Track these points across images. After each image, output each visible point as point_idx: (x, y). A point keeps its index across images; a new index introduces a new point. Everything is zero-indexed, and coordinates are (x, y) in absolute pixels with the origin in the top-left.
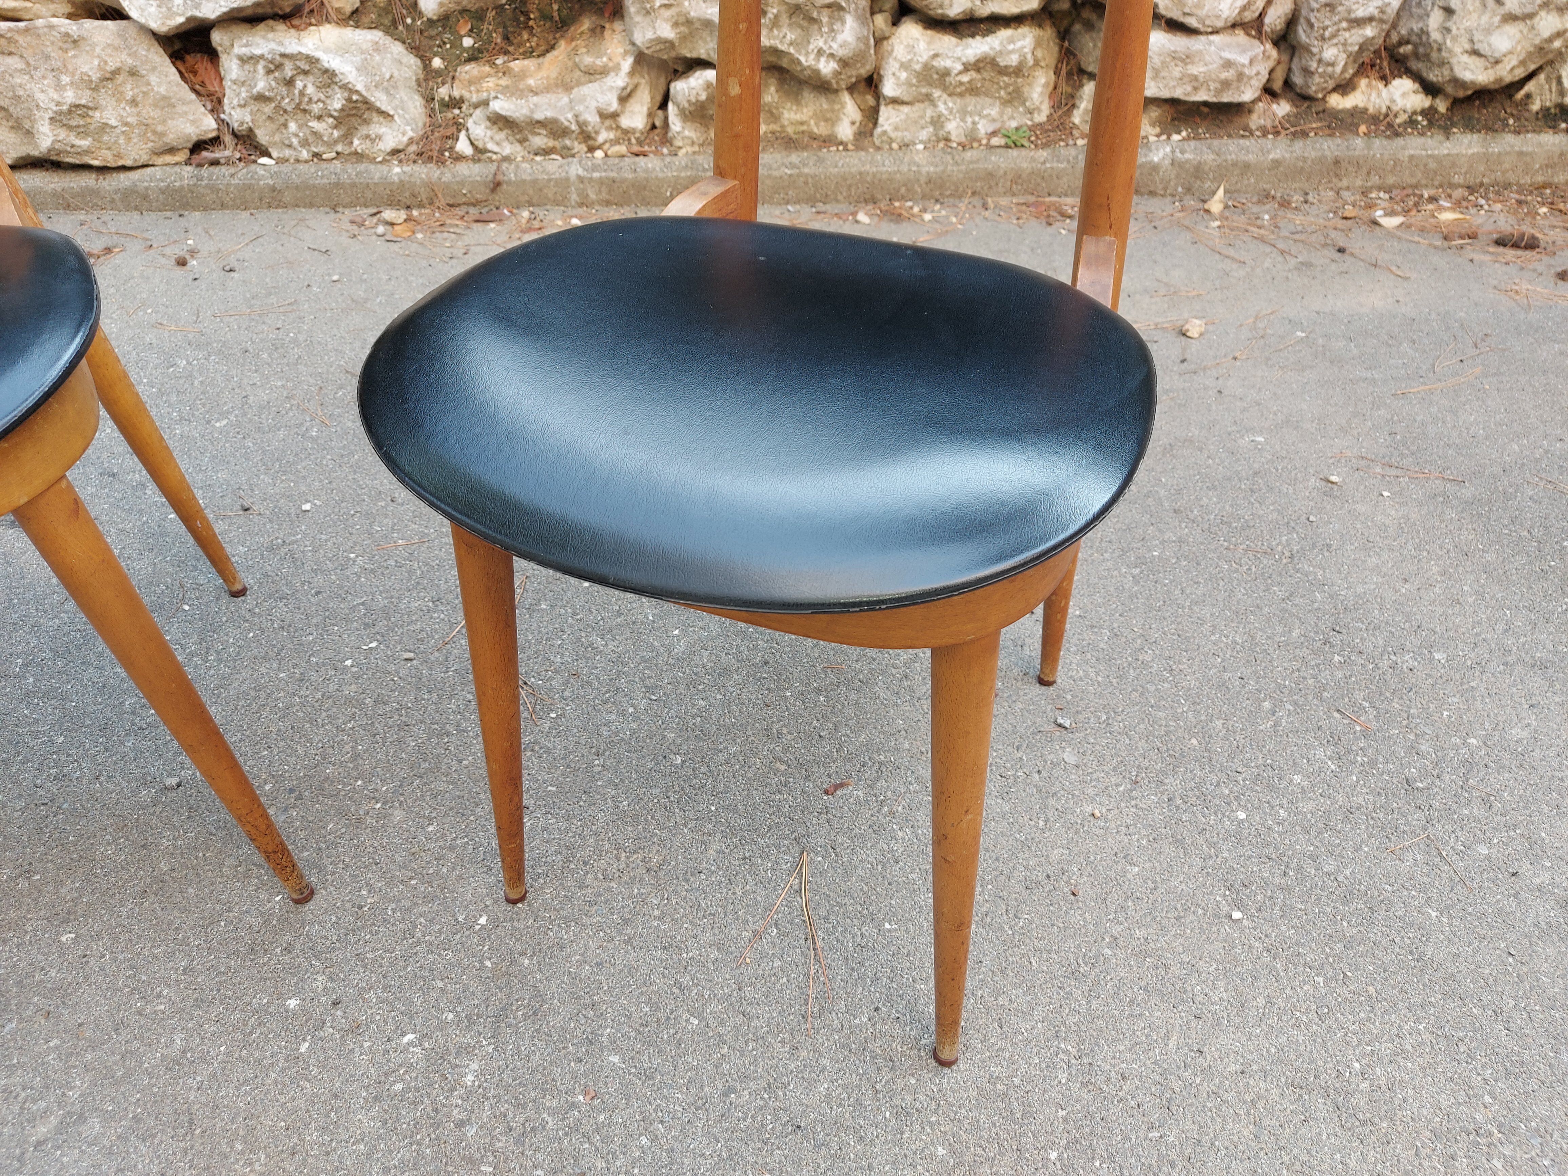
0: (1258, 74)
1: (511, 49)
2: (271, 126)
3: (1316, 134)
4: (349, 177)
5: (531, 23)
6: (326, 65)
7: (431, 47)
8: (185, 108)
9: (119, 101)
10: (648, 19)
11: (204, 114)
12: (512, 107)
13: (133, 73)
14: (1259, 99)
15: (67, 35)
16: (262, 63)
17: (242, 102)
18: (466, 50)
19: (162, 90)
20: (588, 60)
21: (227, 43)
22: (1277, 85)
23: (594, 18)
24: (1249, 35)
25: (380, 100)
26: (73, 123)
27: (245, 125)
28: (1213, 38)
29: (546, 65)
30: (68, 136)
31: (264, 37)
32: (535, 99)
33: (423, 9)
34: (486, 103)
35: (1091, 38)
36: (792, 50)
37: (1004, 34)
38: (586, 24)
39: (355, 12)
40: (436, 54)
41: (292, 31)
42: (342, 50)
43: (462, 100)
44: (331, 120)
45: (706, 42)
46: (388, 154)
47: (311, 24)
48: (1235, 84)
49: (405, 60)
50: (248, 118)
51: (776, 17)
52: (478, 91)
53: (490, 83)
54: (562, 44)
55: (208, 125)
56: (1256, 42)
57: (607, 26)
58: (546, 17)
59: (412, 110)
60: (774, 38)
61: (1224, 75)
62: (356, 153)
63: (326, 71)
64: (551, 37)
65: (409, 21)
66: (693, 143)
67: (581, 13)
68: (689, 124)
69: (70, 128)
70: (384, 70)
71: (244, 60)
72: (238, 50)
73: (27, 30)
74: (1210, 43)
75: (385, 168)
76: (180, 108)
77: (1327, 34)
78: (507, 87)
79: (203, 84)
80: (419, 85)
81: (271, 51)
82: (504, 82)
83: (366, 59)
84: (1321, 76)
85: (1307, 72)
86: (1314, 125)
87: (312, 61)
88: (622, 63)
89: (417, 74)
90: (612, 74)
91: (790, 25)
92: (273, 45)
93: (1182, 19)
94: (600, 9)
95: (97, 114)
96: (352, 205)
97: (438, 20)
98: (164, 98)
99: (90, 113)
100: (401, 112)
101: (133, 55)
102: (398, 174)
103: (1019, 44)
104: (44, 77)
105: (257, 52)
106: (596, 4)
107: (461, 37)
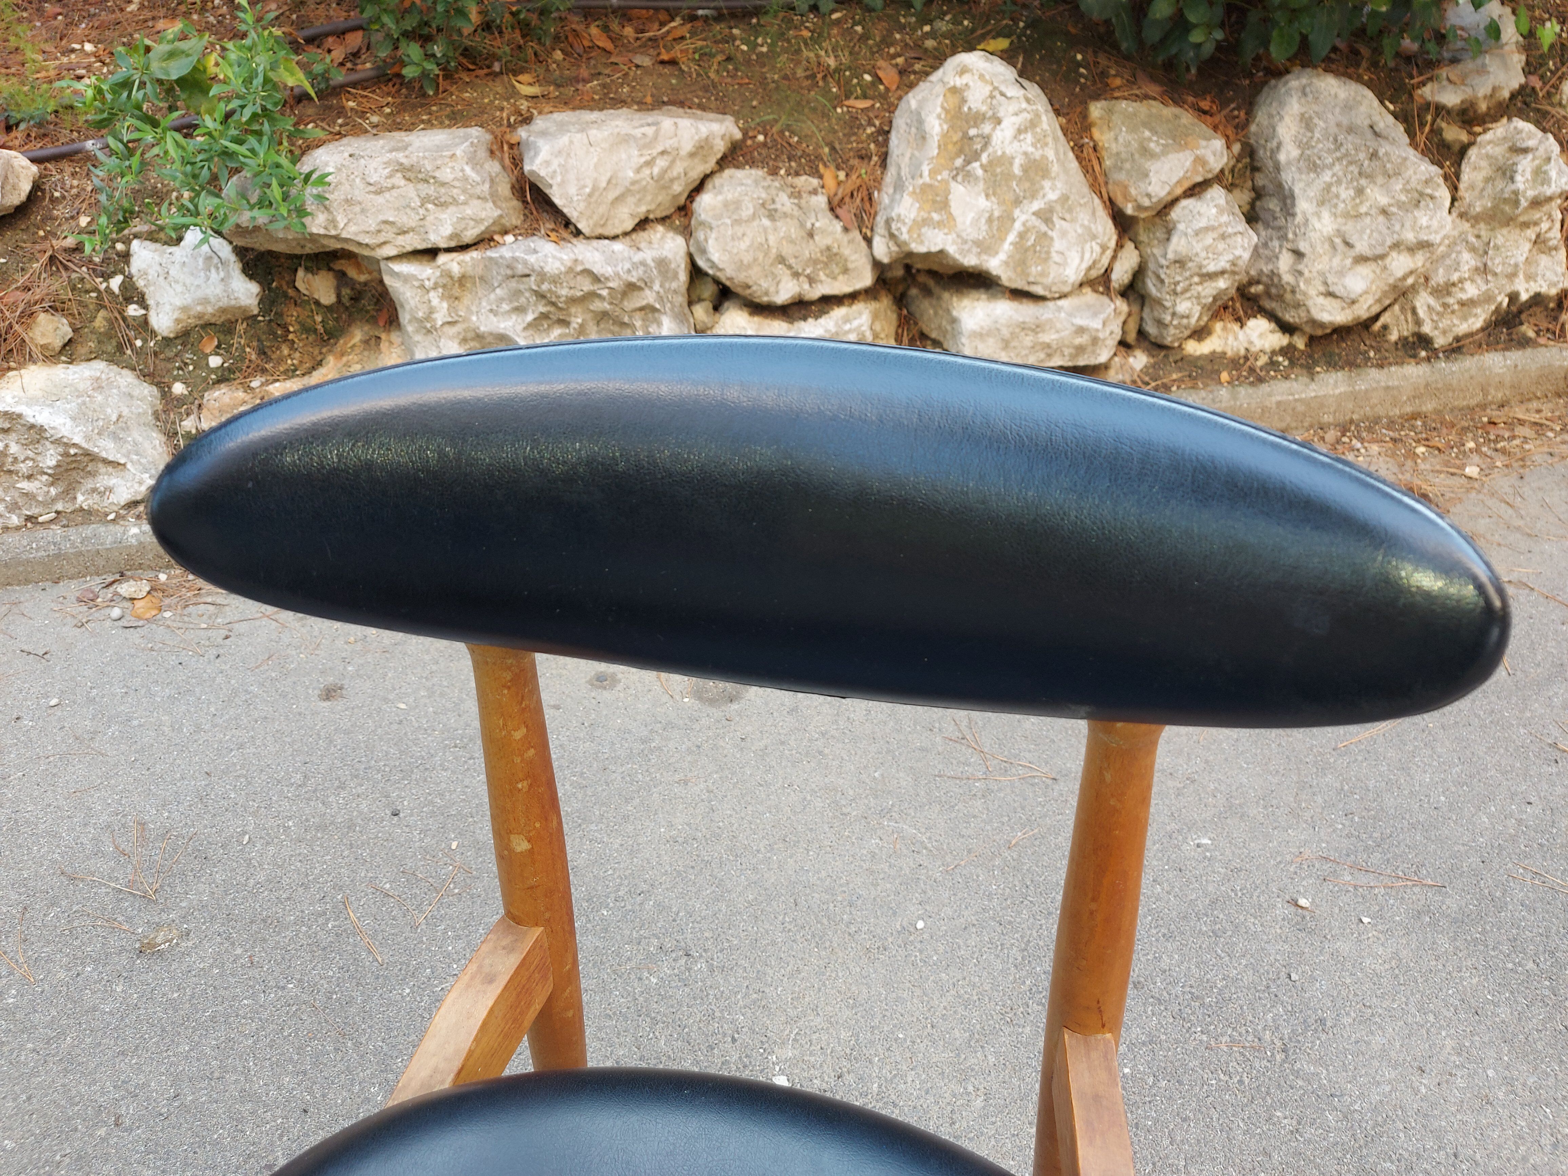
0: (1112, 333)
1: (269, 367)
3: (1178, 387)
4: (73, 545)
5: (291, 337)
6: (32, 420)
7: (169, 371)
10: (430, 338)
14: (1115, 354)
18: (214, 371)
22: (1131, 338)
23: (366, 328)
24: (1096, 291)
25: (107, 448)
28: (1061, 303)
33: (156, 328)
35: (931, 304)
37: (839, 312)
38: (357, 335)
39: (68, 344)
40: (176, 379)
42: (52, 398)
44: (45, 477)
46: (123, 507)
47: (9, 369)
48: (1090, 349)
49: (136, 393)
54: (331, 360)
56: (1105, 299)
57: (383, 336)
58: (307, 329)
59: (150, 451)
61: (1078, 341)
62: (81, 509)
63: (32, 426)
64: (316, 352)
65: (139, 343)
67: (350, 322)
70: (109, 410)
74: (1060, 309)
75: (118, 529)
77: (1179, 289)
80: (157, 420)
83: (84, 403)
84: (1176, 327)
85: (1160, 323)
86: (1174, 376)
87: (12, 417)
89: (153, 406)
93: (1027, 288)
94: (373, 317)
96: (80, 575)
97: (176, 338)
100: (135, 457)
102: (135, 535)
103: (856, 323)
106: (367, 312)
107: (207, 356)
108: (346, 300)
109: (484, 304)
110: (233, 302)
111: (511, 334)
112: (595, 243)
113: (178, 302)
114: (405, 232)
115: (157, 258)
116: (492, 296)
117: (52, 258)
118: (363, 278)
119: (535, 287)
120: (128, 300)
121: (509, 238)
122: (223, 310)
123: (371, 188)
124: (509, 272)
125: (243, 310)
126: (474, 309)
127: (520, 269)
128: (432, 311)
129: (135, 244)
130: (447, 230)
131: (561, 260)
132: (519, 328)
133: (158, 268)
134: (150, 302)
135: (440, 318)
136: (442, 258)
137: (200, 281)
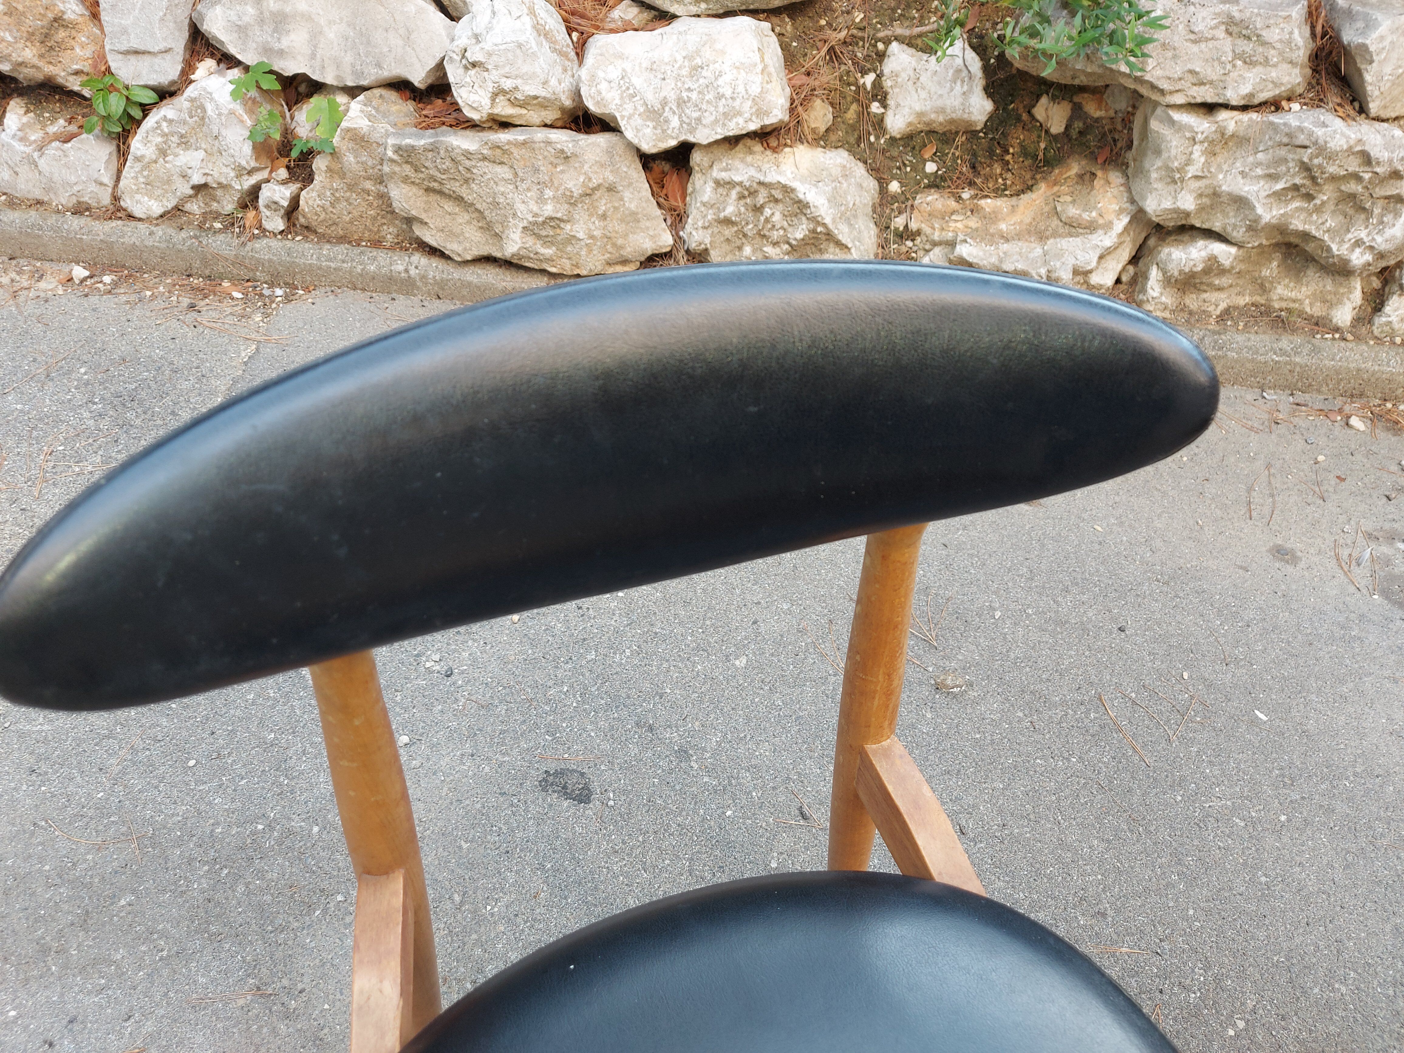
1: (978, 181)
2: (726, 247)
5: (1008, 157)
6: (801, 196)
7: (890, 169)
8: (648, 224)
9: (591, 215)
10: (1171, 188)
11: (664, 230)
12: (981, 254)
13: (611, 189)
15: (562, 151)
16: (738, 189)
17: (707, 224)
18: (927, 176)
19: (633, 206)
20: (1073, 211)
21: (706, 163)
23: (1083, 163)
25: (843, 232)
26: (543, 233)
27: (703, 246)
29: (1021, 208)
30: (535, 244)
31: (742, 161)
32: (1006, 246)
33: (889, 126)
34: (952, 244)
36: (1326, 238)
38: (1074, 168)
39: (828, 130)
40: (894, 177)
41: (768, 152)
42: (816, 179)
43: (919, 232)
44: (786, 247)
45: (1226, 215)
47: (786, 145)
49: (865, 185)
50: (707, 241)
51: (1323, 203)
52: (943, 229)
53: (959, 224)
54: (1043, 186)
55: (666, 240)
57: (1099, 174)
58: (1025, 152)
59: (866, 238)
60: (1311, 223)
63: (800, 201)
64: (1028, 176)
65: (872, 139)
66: (1165, 309)
67: (1071, 153)
68: (1168, 289)
69: (539, 237)
70: (849, 198)
71: (718, 183)
72: (716, 173)
73: (524, 143)
76: (644, 223)
78: (977, 229)
79: (667, 198)
80: (874, 212)
81: (751, 179)
82: (973, 222)
83: (836, 188)
87: (787, 190)
88: (1116, 222)
89: (873, 199)
90: (1100, 232)
91: (1334, 212)
92: (752, 172)
94: (1091, 153)
95: (568, 227)
97: (903, 140)
98: (634, 214)
99: (562, 225)
100: (857, 243)
101: (615, 172)
104: (529, 189)
105: (737, 178)
106: (1089, 147)
107: (925, 161)
108: (1074, 134)
109: (1238, 164)
110: (966, 116)
111: (1253, 199)
112: (1377, 125)
113: (918, 107)
114: (1202, 84)
115: (914, 63)
116: (1251, 159)
117: (832, 50)
118: (1097, 114)
119: (1306, 160)
120: (874, 98)
121: (1296, 106)
122: (952, 122)
123: (1192, 37)
124: (1285, 140)
125: (969, 123)
126: (1225, 167)
127: (1301, 139)
128: (1189, 162)
129: (895, 46)
130: (1245, 89)
131: (1348, 137)
132: (1263, 194)
133: (911, 73)
134: (891, 102)
135: (1192, 171)
136: (1223, 115)
137: (943, 91)
